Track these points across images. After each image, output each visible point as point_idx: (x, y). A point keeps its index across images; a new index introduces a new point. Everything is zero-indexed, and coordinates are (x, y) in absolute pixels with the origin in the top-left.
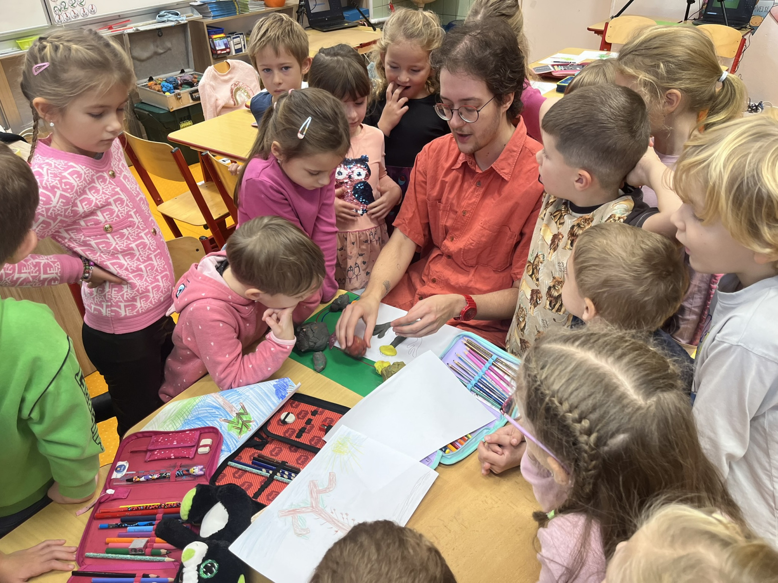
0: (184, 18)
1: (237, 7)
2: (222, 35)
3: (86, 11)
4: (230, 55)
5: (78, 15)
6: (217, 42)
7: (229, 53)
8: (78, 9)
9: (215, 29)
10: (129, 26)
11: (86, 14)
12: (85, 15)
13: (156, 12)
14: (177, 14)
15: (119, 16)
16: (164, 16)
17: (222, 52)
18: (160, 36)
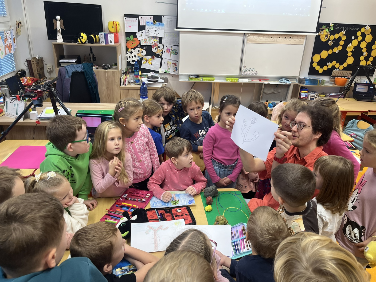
0: (290, 83)
1: (319, 82)
2: (306, 92)
4: (307, 100)
5: (250, 74)
6: (302, 94)
9: (303, 88)
11: (253, 74)
14: (288, 81)
15: (266, 77)
16: (282, 80)
17: (303, 98)
18: (277, 87)
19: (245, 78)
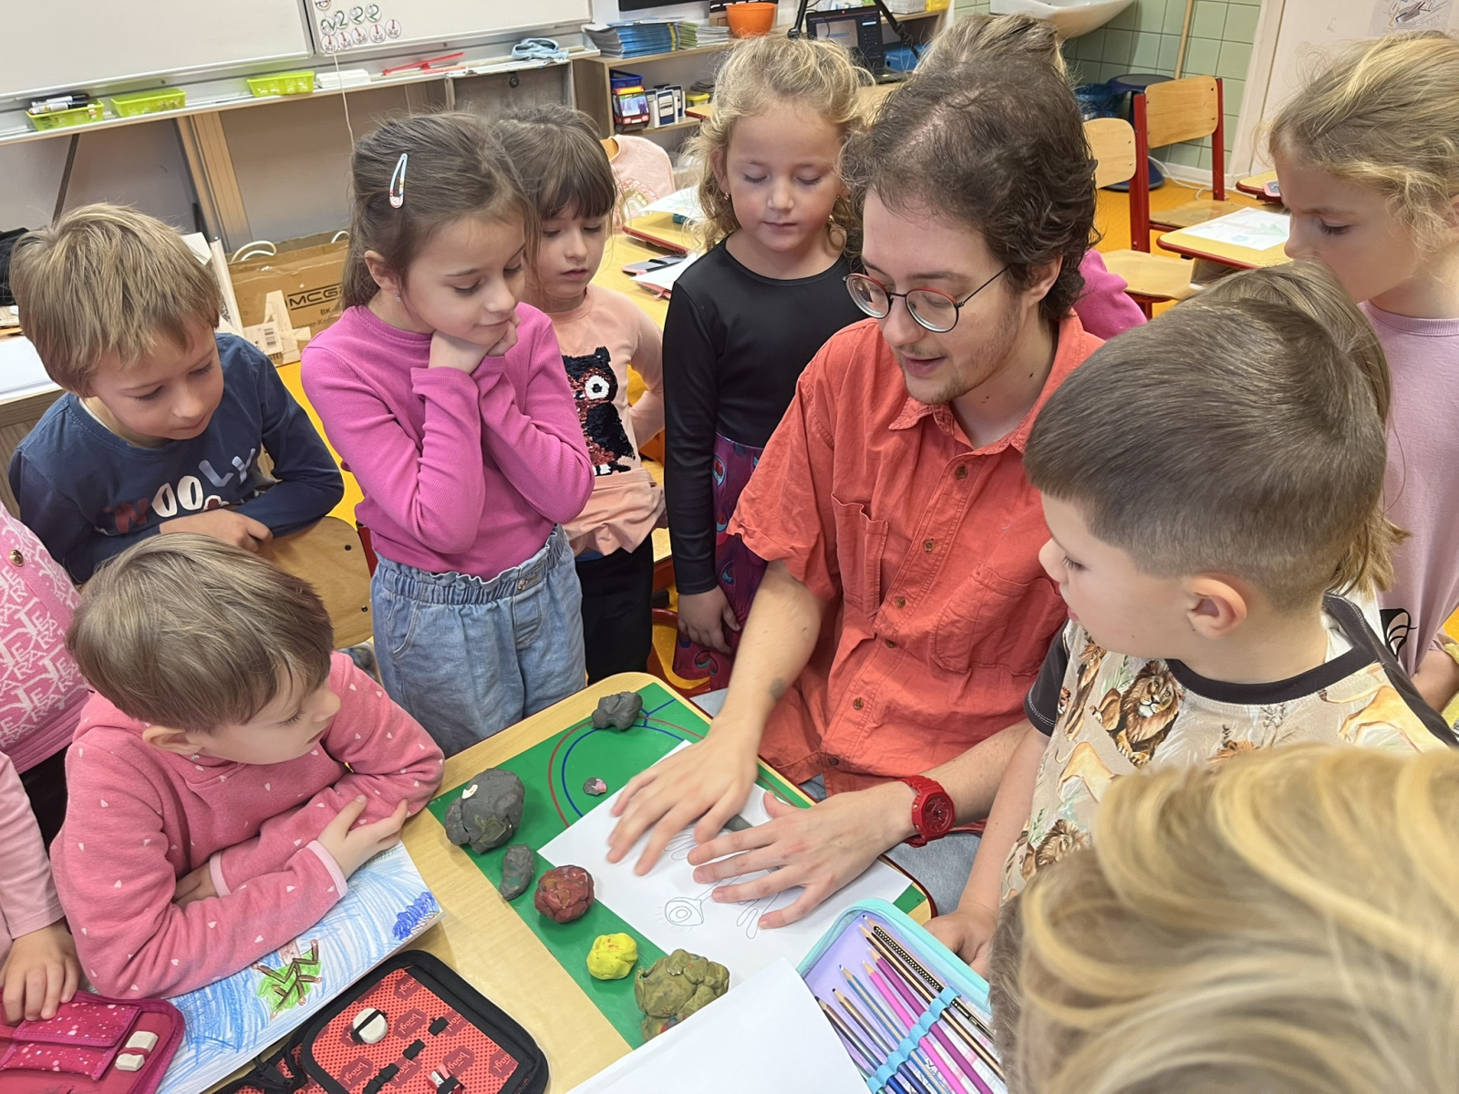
0: (565, 54)
1: (673, 35)
2: (638, 89)
3: (381, 31)
4: (648, 128)
5: (364, 39)
6: (625, 102)
7: (646, 123)
8: (367, 28)
9: (622, 77)
10: (460, 64)
11: (381, 38)
12: (378, 38)
13: (515, 40)
14: (553, 46)
15: (445, 44)
16: (527, 48)
17: (634, 121)
18: (513, 86)
19: (347, 62)
